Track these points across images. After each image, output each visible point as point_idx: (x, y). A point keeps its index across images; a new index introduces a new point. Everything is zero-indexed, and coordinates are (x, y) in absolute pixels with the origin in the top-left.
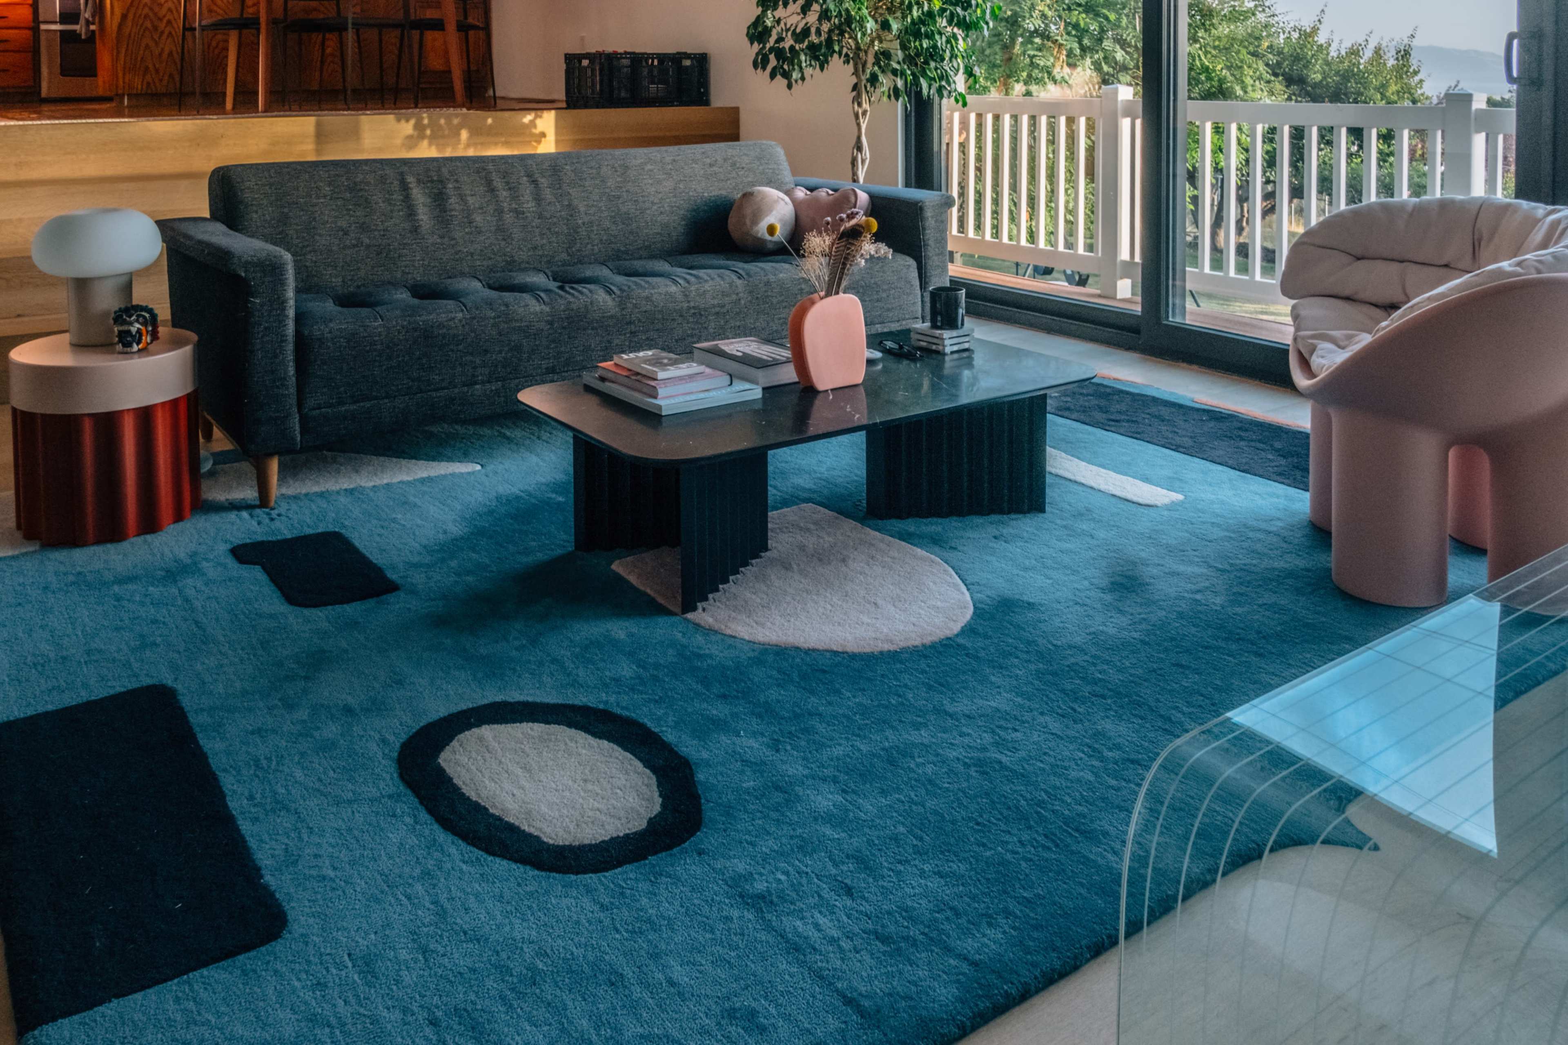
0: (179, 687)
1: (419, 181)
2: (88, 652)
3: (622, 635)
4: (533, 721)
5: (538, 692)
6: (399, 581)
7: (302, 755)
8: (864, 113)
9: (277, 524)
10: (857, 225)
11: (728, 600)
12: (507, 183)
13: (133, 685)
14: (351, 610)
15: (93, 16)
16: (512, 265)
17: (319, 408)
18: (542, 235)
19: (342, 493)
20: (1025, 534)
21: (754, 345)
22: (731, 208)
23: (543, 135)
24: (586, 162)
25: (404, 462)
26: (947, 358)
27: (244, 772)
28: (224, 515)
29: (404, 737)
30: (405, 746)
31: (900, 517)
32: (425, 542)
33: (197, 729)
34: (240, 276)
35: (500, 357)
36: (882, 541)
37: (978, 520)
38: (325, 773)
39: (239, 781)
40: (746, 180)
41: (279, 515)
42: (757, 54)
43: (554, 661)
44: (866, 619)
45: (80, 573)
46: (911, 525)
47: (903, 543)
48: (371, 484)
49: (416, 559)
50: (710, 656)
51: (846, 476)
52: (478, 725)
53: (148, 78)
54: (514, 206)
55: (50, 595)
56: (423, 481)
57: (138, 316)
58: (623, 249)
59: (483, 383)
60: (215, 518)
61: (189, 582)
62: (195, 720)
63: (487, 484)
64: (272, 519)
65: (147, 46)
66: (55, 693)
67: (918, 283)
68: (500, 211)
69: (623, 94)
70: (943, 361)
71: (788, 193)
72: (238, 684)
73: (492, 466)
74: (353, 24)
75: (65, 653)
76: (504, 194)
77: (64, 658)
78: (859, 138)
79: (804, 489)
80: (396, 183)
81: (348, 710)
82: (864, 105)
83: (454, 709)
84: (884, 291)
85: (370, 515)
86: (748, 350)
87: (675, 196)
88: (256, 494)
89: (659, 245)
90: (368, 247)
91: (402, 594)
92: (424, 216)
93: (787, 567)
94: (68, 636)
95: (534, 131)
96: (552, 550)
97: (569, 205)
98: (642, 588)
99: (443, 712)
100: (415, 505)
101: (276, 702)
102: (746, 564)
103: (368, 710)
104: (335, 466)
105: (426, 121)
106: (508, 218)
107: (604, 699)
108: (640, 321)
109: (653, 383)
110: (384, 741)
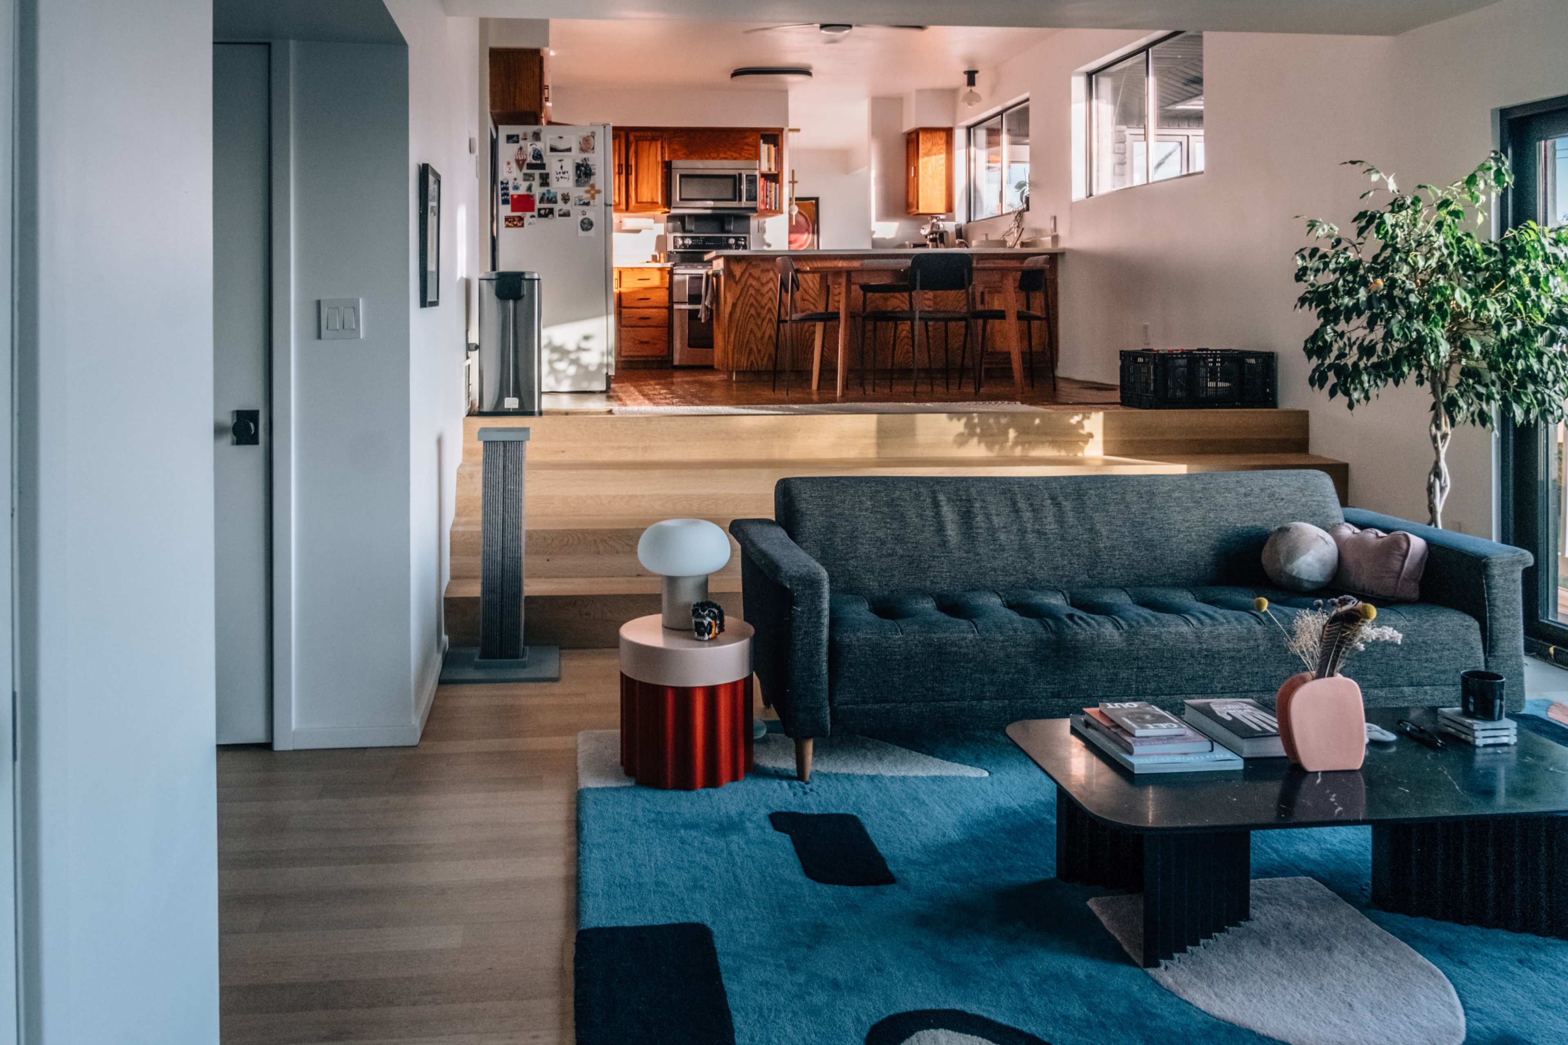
0: (714, 930)
1: (949, 500)
2: (657, 884)
3: (1081, 974)
4: (983, 1037)
5: (993, 1010)
6: (896, 875)
7: (795, 1013)
8: (1444, 436)
9: (809, 799)
10: (1352, 610)
11: (1193, 964)
12: (1031, 505)
13: (682, 920)
14: (854, 892)
15: (711, 304)
16: (1033, 584)
17: (847, 704)
18: (1063, 555)
19: (865, 777)
20: (1560, 965)
21: (1248, 709)
22: (1266, 540)
23: (1091, 435)
24: (1111, 487)
25: (921, 757)
26: (1478, 751)
27: (750, 1016)
28: (769, 781)
29: (875, 1021)
30: (874, 1029)
31: (1408, 913)
32: (925, 841)
33: (722, 970)
34: (786, 588)
35: (1007, 678)
36: (1379, 936)
37: (1504, 936)
38: (808, 1034)
39: (746, 1023)
40: (1285, 512)
41: (811, 790)
42: (1314, 371)
43: (1015, 984)
44: (1335, 1019)
45: (659, 813)
46: (1419, 925)
47: (1404, 945)
48: (891, 774)
49: (914, 856)
50: (1162, 1018)
51: (1360, 854)
52: (936, 1027)
53: (752, 358)
54: (1037, 527)
55: (637, 827)
56: (935, 779)
57: (710, 611)
58: (1145, 575)
59: (991, 699)
60: (762, 783)
61: (735, 838)
62: (724, 961)
63: (990, 793)
64: (805, 793)
65: (752, 331)
66: (631, 912)
67: (1481, 646)
68: (1023, 532)
69: (1179, 394)
70: (1474, 754)
71: (1331, 529)
72: (757, 938)
73: (999, 775)
74: (921, 319)
75: (641, 881)
76: (1027, 515)
77: (641, 885)
78: (1437, 463)
79: (1306, 859)
80: (929, 500)
81: (836, 985)
82: (1444, 428)
83: (919, 1007)
84: (1435, 651)
85: (884, 804)
86: (1238, 714)
87: (1204, 525)
88: (795, 766)
89: (1184, 574)
90: (902, 556)
91: (896, 887)
92: (952, 532)
93: (1264, 942)
94: (645, 866)
95: (1081, 431)
96: (1035, 873)
97: (1091, 530)
98: (1112, 932)
99: (910, 1008)
100: (924, 802)
101: (783, 962)
102: (1221, 930)
103: (851, 988)
104: (863, 751)
105: (976, 421)
106: (1031, 538)
107: (1051, 1033)
108: (1147, 657)
109: (1129, 739)
110: (858, 1019)
